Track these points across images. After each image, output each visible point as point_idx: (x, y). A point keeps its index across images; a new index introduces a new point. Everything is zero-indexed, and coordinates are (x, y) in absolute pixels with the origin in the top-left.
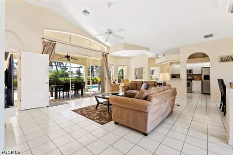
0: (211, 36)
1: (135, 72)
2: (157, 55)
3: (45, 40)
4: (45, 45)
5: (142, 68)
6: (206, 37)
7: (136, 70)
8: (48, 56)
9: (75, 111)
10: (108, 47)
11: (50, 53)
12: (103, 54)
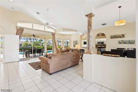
0: (105, 24)
1: (74, 43)
2: (83, 34)
3: (17, 28)
4: (18, 31)
5: (77, 41)
6: (103, 25)
7: (74, 42)
8: (18, 36)
9: (29, 64)
10: (55, 30)
11: (20, 34)
12: (52, 34)
